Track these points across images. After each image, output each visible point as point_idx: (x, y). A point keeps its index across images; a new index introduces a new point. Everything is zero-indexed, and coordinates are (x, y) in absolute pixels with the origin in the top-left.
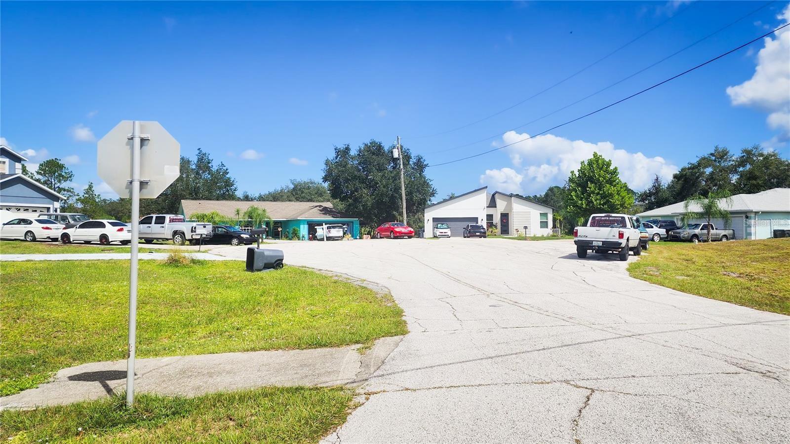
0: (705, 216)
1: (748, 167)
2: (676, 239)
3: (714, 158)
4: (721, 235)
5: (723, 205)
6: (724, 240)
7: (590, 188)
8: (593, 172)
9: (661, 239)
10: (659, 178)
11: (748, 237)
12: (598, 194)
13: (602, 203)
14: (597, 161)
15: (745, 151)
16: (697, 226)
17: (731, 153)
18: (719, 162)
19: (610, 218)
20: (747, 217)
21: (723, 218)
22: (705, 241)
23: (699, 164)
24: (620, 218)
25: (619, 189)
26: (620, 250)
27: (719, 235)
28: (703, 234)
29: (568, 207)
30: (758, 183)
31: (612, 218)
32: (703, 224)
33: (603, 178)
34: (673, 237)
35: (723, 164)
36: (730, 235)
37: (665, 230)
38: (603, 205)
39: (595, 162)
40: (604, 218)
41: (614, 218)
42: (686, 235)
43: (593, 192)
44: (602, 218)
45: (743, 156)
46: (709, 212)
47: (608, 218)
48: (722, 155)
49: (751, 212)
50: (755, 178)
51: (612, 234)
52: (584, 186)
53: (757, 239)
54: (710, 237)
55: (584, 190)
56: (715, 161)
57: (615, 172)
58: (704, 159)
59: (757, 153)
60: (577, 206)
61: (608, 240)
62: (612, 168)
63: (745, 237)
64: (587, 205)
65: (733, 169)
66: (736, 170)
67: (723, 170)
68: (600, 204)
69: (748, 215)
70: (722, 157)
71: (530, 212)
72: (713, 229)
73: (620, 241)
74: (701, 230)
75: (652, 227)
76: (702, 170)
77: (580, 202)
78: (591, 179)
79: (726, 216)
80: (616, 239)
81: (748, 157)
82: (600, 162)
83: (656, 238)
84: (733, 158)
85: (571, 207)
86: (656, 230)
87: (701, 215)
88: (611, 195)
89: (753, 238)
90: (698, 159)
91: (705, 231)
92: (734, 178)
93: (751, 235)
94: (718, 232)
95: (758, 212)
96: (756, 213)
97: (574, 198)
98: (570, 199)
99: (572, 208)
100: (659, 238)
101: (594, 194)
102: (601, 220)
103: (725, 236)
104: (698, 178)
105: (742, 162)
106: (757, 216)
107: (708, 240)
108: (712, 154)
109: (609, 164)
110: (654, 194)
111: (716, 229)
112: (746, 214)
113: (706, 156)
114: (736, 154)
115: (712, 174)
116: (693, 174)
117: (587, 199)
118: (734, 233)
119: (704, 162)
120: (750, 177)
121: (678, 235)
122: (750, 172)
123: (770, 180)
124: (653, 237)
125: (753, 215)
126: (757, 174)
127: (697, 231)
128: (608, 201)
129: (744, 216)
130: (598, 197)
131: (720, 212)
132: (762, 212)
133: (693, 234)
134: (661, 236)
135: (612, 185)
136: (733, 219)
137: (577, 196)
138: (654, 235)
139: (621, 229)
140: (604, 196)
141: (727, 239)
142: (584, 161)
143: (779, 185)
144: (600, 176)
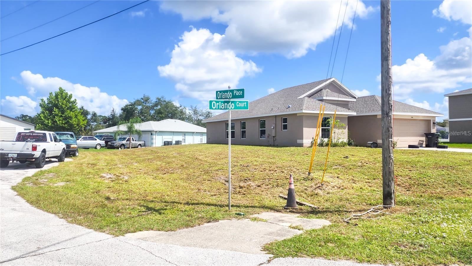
0: (128, 133)
1: (159, 107)
2: (112, 147)
3: (143, 101)
4: (138, 144)
5: (138, 127)
6: (139, 147)
7: (55, 112)
8: (58, 101)
9: (101, 147)
10: (114, 110)
11: (152, 145)
12: (61, 116)
13: (64, 122)
14: (62, 94)
15: (158, 99)
16: (124, 139)
17: (151, 99)
18: (145, 103)
19: (34, 134)
20: (152, 134)
21: (138, 134)
22: (128, 148)
23: (135, 103)
24: (42, 134)
25: (77, 114)
26: (34, 160)
27: (137, 144)
28: (127, 144)
29: (37, 125)
30: (162, 116)
31: (35, 134)
32: (128, 138)
33: (65, 105)
34: (110, 145)
35: (147, 105)
36: (142, 144)
37: (104, 141)
38: (64, 124)
39: (60, 94)
40: (28, 134)
41: (37, 134)
42: (117, 145)
43: (57, 115)
44: (27, 134)
45: (156, 101)
46: (130, 131)
47: (32, 134)
48: (147, 100)
49: (153, 131)
50: (161, 113)
51: (26, 147)
52: (50, 110)
53: (156, 146)
54: (131, 145)
55: (51, 113)
56: (143, 102)
57: (74, 102)
58: (138, 101)
59: (163, 100)
60: (45, 124)
61: (23, 152)
62: (72, 100)
63: (150, 145)
64: (53, 123)
65: (152, 108)
66: (153, 108)
67: (147, 107)
68: (62, 124)
69: (152, 133)
70: (146, 101)
71: (15, 128)
72: (133, 140)
73: (33, 153)
74: (126, 141)
75: (96, 140)
76: (136, 107)
77: (47, 121)
78: (56, 106)
79: (139, 133)
80: (30, 151)
81: (159, 102)
82: (63, 94)
83: (98, 147)
84: (152, 102)
85: (40, 124)
86: (98, 141)
87: (126, 133)
88: (71, 118)
89: (154, 146)
90: (134, 100)
91: (128, 142)
92: (152, 112)
93: (153, 144)
94: (136, 142)
95: (157, 131)
96: (156, 132)
97: (42, 118)
98: (39, 119)
99: (41, 126)
100: (100, 147)
101: (58, 116)
102: (26, 136)
103: (140, 145)
104: (134, 111)
105: (156, 105)
106: (156, 134)
107: (130, 147)
108: (142, 98)
109: (71, 96)
110: (111, 119)
111: (135, 141)
112: (151, 133)
113: (139, 99)
114: (153, 100)
115: (141, 109)
116: (131, 109)
117: (52, 120)
118: (145, 143)
119: (138, 102)
120: (159, 113)
121: (113, 144)
122: (159, 110)
123: (168, 115)
124: (96, 146)
125: (154, 133)
126: (162, 111)
127: (124, 142)
128: (68, 122)
129: (150, 133)
130: (61, 118)
131: (136, 131)
132: (159, 131)
133: (121, 144)
134: (102, 145)
135: (72, 111)
136: (143, 135)
137: (45, 117)
138: (97, 145)
139: (35, 144)
140: (65, 118)
141: (141, 146)
142: (52, 93)
143: (172, 118)
144: (63, 104)
